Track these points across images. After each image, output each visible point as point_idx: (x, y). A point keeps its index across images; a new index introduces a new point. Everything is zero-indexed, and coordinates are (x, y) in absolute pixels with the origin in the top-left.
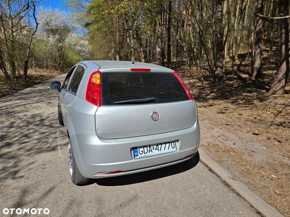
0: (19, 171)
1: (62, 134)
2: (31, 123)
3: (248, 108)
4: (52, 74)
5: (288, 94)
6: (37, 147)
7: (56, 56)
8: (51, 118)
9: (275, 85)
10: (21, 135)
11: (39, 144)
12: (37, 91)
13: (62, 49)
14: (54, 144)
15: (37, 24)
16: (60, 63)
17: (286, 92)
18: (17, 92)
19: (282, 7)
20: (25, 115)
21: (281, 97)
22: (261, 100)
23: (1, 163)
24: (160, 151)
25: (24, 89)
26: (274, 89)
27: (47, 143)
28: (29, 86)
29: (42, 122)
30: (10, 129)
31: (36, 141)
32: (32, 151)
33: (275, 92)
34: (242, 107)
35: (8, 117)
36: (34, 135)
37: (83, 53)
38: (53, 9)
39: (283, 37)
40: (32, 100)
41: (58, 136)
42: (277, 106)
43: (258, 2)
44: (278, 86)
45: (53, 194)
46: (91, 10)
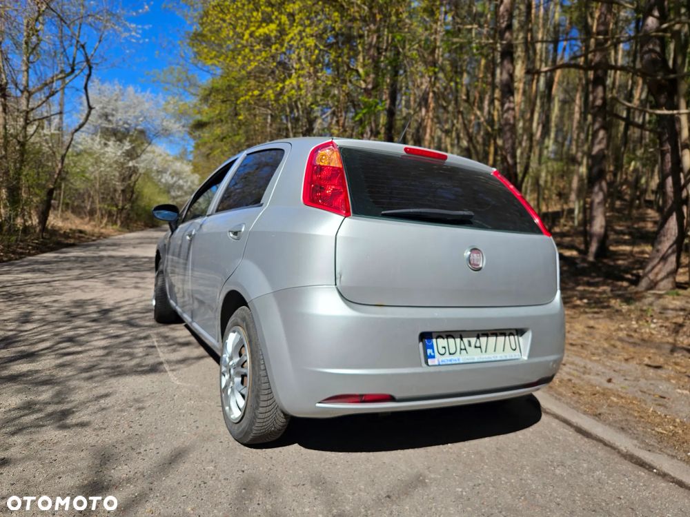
0: (73, 412)
1: (167, 342)
2: (76, 316)
3: (601, 316)
4: (103, 231)
5: (685, 288)
6: (105, 364)
7: (115, 190)
8: (126, 308)
9: (653, 268)
10: (57, 339)
11: (109, 358)
12: (73, 259)
13: (131, 176)
14: (150, 360)
15: (90, 108)
16: (123, 208)
17: (680, 286)
18: (21, 258)
19: (663, 96)
20: (55, 301)
21: (672, 294)
22: (628, 300)
23: (19, 393)
24: (486, 351)
25: (38, 254)
26: (651, 276)
27: (132, 356)
28: (51, 250)
29: (105, 314)
30: (24, 325)
31: (101, 352)
32: (98, 372)
33: (653, 285)
34: (586, 313)
35: (10, 303)
36: (92, 339)
37: (176, 190)
38: (123, 86)
39: (667, 160)
40: (64, 274)
41: (156, 344)
42: (667, 313)
43: (595, 94)
44: (660, 270)
45: (186, 465)
46: (209, 95)
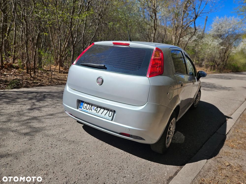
24: (98, 113)
